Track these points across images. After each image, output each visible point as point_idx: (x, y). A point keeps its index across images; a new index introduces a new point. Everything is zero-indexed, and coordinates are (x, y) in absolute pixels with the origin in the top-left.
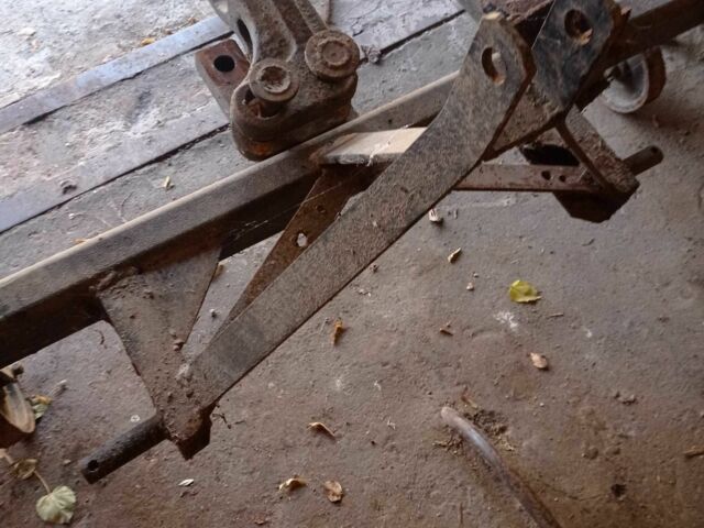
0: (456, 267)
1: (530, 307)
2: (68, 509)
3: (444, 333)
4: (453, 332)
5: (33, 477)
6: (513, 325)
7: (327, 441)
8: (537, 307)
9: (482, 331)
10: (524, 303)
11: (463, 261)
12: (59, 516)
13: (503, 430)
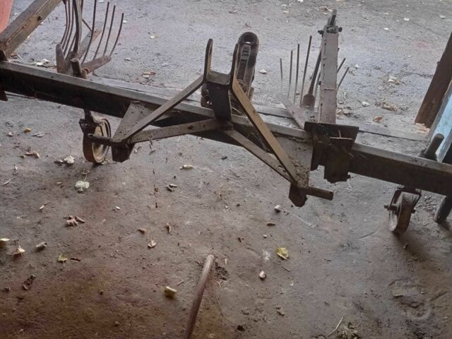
0: (267, 227)
1: (279, 259)
2: (83, 188)
3: (239, 239)
4: (243, 241)
5: (84, 175)
6: (267, 258)
7: (167, 232)
8: (282, 261)
9: (253, 250)
10: (279, 256)
11: (272, 228)
12: (79, 188)
13: (224, 279)
